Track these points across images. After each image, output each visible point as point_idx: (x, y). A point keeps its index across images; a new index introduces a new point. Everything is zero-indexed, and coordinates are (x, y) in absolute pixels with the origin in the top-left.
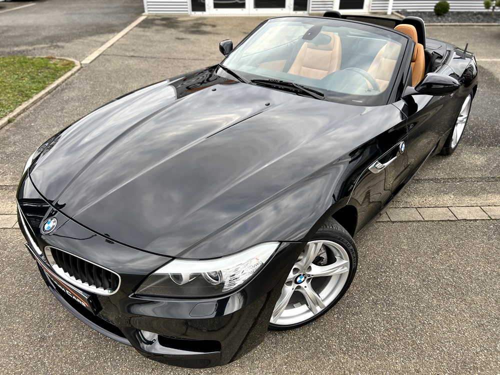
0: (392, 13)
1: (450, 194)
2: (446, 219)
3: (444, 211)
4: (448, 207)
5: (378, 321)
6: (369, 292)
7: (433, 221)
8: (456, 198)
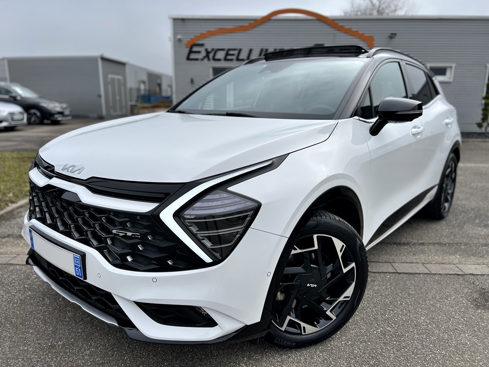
1: (455, 255)
2: (453, 273)
3: (451, 267)
4: (454, 264)
5: (387, 349)
6: (377, 324)
7: (440, 274)
8: (463, 258)
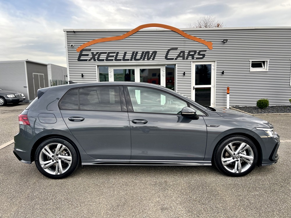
0: (230, 108)
